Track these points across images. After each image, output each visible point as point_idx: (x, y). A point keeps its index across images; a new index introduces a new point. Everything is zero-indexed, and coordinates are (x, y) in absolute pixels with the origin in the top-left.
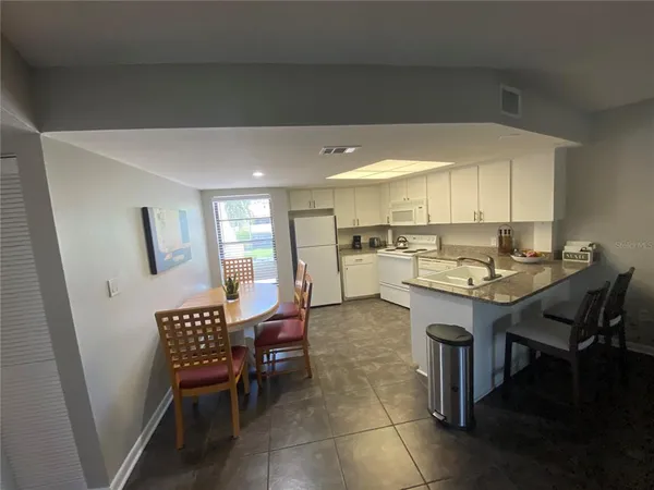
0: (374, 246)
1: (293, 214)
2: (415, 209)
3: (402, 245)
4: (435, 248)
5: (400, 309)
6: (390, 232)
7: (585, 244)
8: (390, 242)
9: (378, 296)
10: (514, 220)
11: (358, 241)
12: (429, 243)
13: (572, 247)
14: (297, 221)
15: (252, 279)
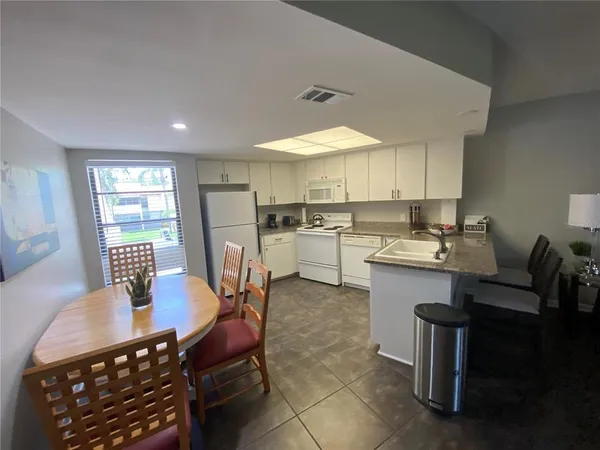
0: (289, 224)
1: (204, 189)
2: (333, 187)
3: (318, 222)
4: (350, 225)
5: (325, 287)
6: (304, 210)
7: (480, 218)
8: (304, 221)
9: (296, 275)
10: (428, 198)
11: (275, 220)
12: (344, 220)
13: (471, 221)
14: (211, 197)
15: (154, 270)
